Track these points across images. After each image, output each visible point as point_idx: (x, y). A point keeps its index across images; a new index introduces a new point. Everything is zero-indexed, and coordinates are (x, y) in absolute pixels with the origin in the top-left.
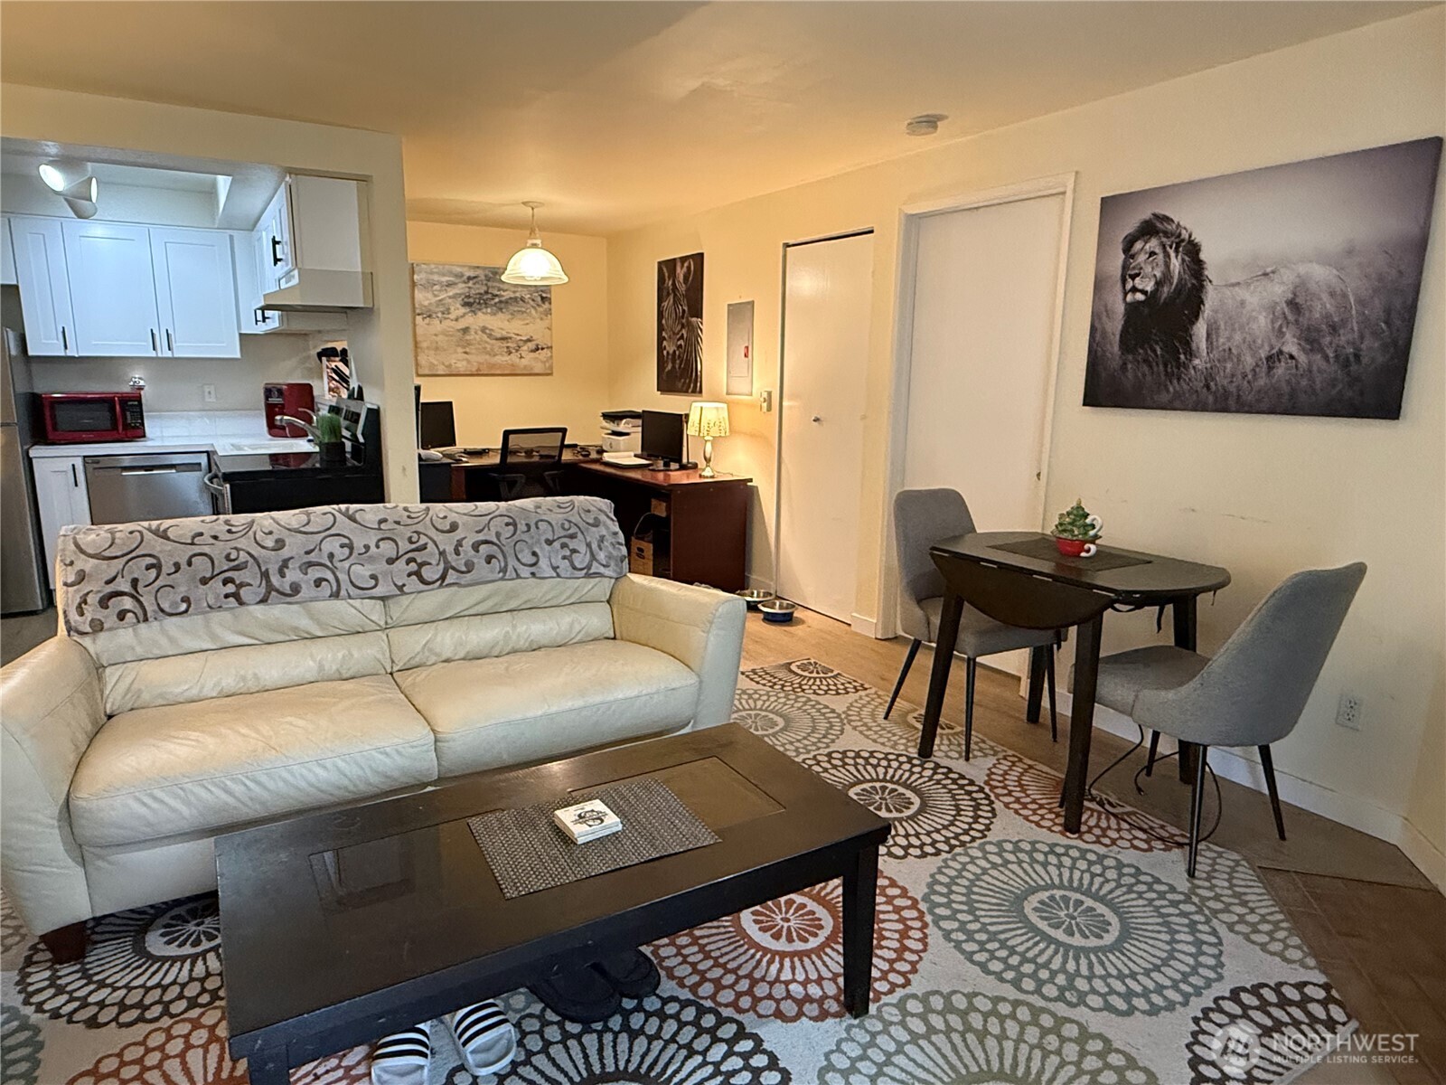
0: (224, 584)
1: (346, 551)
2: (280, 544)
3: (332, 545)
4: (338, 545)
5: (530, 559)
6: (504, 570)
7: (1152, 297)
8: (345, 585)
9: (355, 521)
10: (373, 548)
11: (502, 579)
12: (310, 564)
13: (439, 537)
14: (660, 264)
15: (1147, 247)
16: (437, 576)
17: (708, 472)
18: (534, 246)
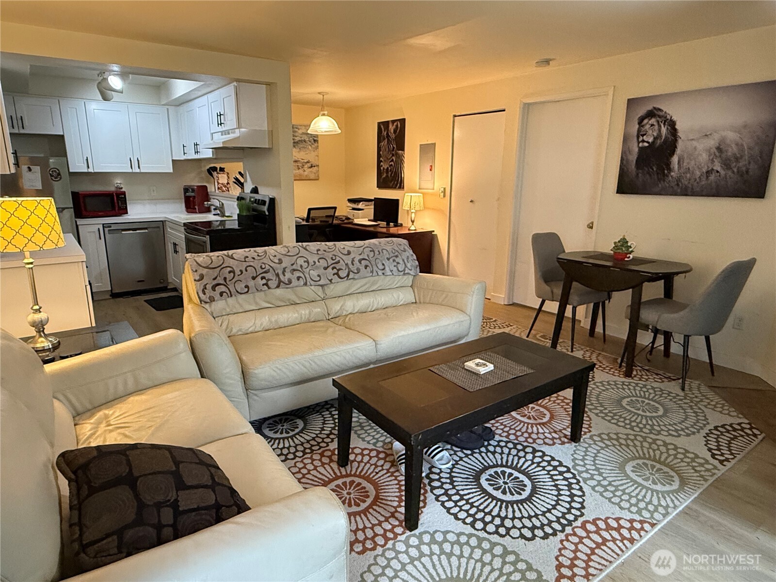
0: (262, 280)
1: (306, 264)
2: (280, 261)
3: (301, 261)
4: (303, 261)
5: (381, 267)
6: (372, 272)
7: (652, 145)
8: (309, 280)
9: (307, 250)
10: (317, 263)
11: (372, 276)
12: (294, 270)
13: (344, 257)
14: (379, 124)
15: (650, 122)
16: (345, 275)
17: (413, 228)
18: (324, 115)
